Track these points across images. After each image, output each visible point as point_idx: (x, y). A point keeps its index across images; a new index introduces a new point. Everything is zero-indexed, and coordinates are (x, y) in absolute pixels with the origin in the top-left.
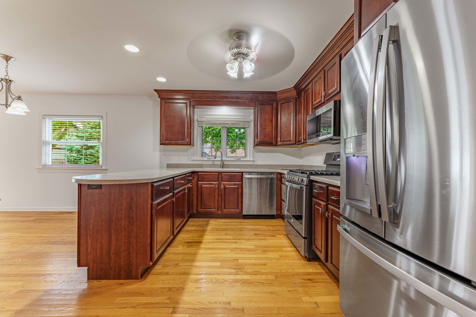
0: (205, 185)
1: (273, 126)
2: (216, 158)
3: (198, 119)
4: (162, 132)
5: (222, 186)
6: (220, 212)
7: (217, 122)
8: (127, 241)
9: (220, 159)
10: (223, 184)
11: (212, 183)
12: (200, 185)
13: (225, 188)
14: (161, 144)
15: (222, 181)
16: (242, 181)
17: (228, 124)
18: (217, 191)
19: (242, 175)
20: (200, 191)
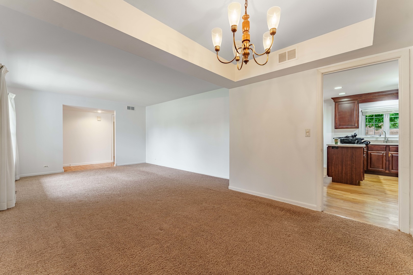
0: (374, 153)
2: (381, 136)
3: (362, 111)
4: (336, 121)
5: (390, 155)
6: (387, 172)
7: (380, 111)
8: (350, 169)
9: (384, 137)
11: (380, 152)
12: (370, 153)
13: (392, 156)
14: (335, 129)
15: (389, 151)
17: (391, 111)
18: (384, 158)
20: (369, 157)
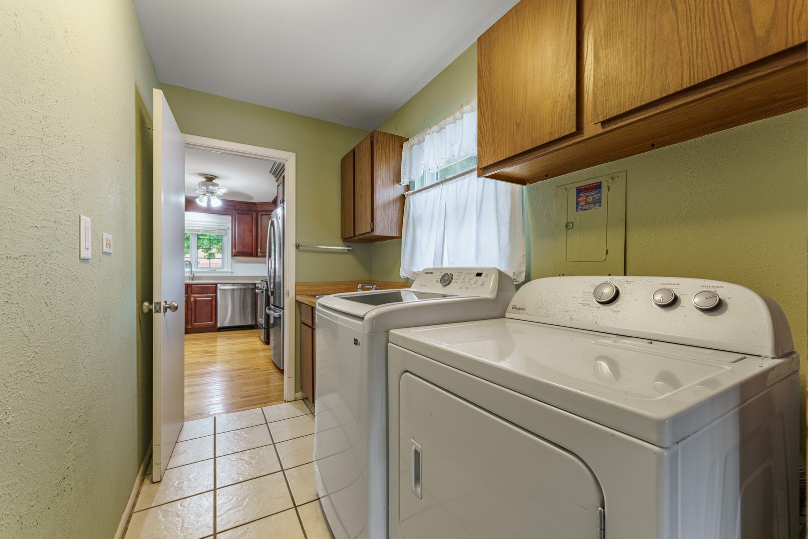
1: (252, 236)
5: (193, 299)
10: (193, 297)
13: (195, 301)
15: (192, 293)
16: (216, 292)
17: (199, 230)
19: (216, 287)
